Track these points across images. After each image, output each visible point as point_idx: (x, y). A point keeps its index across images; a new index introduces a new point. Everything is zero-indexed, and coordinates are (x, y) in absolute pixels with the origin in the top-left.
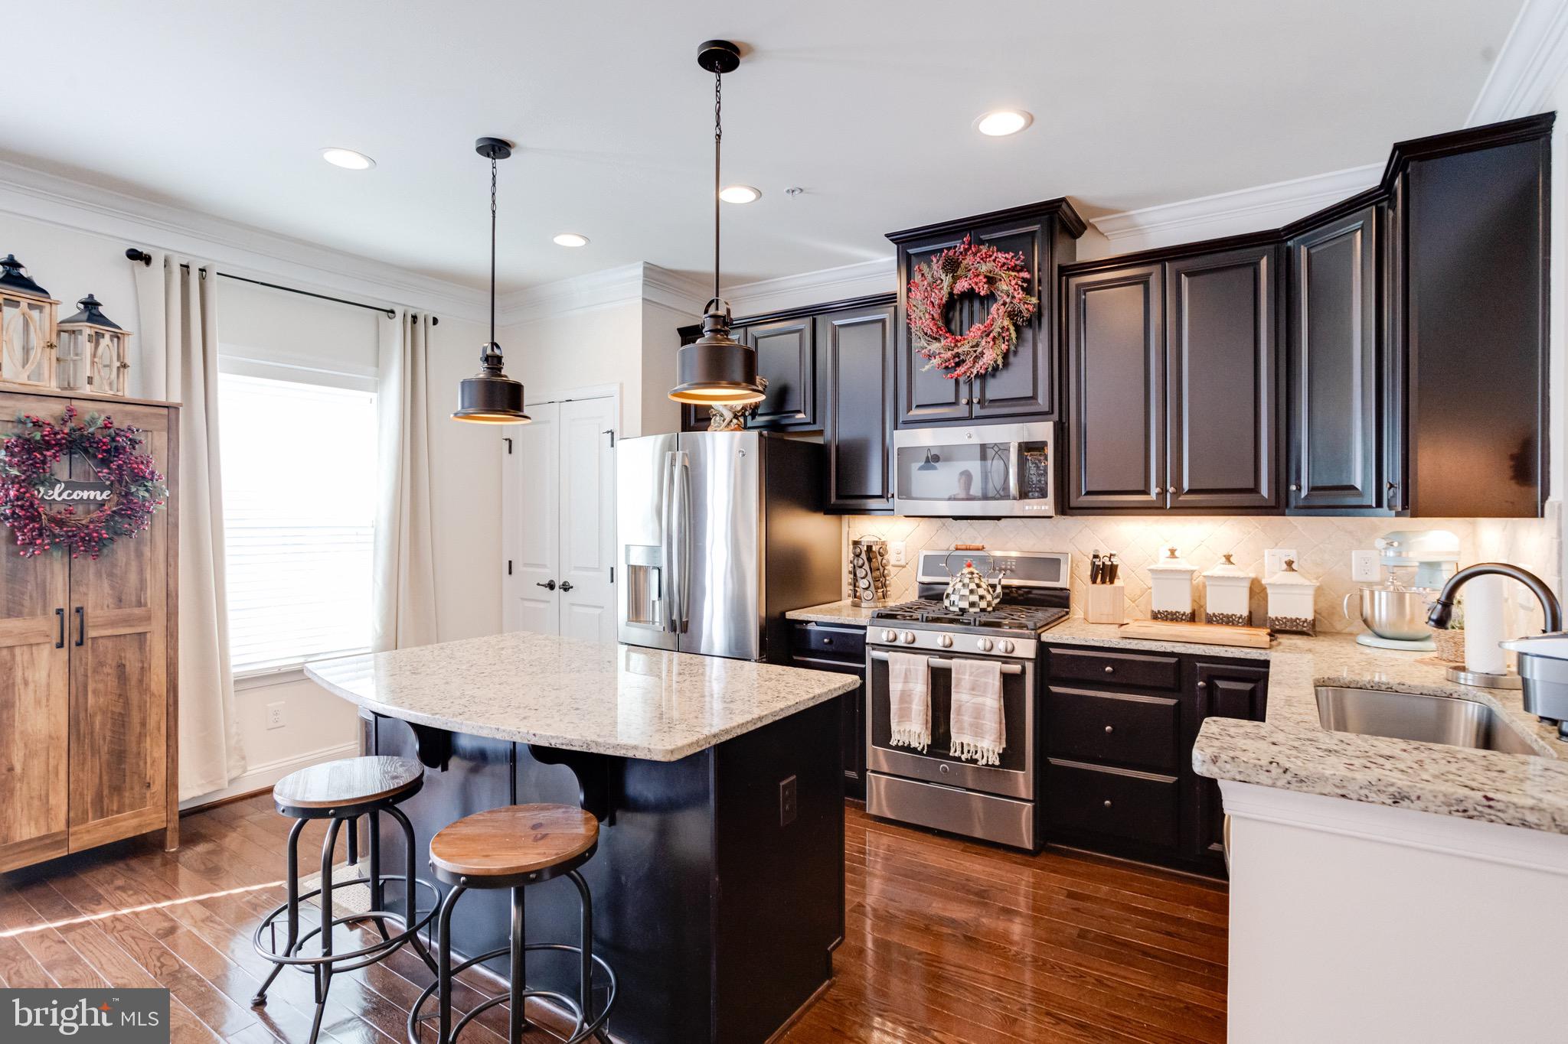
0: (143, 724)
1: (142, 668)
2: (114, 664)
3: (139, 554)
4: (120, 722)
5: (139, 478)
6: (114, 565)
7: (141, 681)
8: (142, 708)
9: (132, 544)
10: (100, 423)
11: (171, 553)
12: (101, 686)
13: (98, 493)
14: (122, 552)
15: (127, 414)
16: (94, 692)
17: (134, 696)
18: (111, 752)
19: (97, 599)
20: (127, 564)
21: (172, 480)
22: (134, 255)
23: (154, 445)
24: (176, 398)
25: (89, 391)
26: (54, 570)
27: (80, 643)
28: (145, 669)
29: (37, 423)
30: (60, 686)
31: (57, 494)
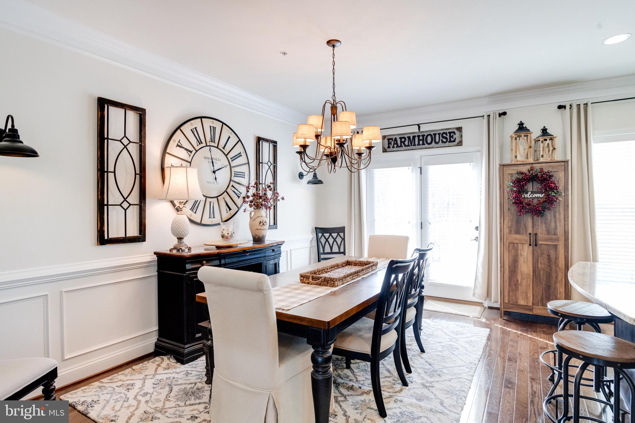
0: (557, 278)
1: (556, 258)
2: (547, 254)
3: (555, 216)
4: (549, 276)
5: (552, 189)
6: (546, 220)
8: (556, 272)
9: (552, 213)
10: (539, 170)
11: (566, 216)
12: (542, 261)
13: (541, 194)
14: (549, 215)
15: (550, 166)
16: (541, 262)
17: (553, 267)
18: (546, 285)
19: (541, 231)
20: (551, 220)
21: (566, 189)
22: (560, 107)
23: (559, 177)
24: (569, 158)
25: (541, 160)
26: (528, 220)
27: (536, 245)
28: (557, 258)
29: (522, 173)
30: (530, 258)
31: (528, 195)
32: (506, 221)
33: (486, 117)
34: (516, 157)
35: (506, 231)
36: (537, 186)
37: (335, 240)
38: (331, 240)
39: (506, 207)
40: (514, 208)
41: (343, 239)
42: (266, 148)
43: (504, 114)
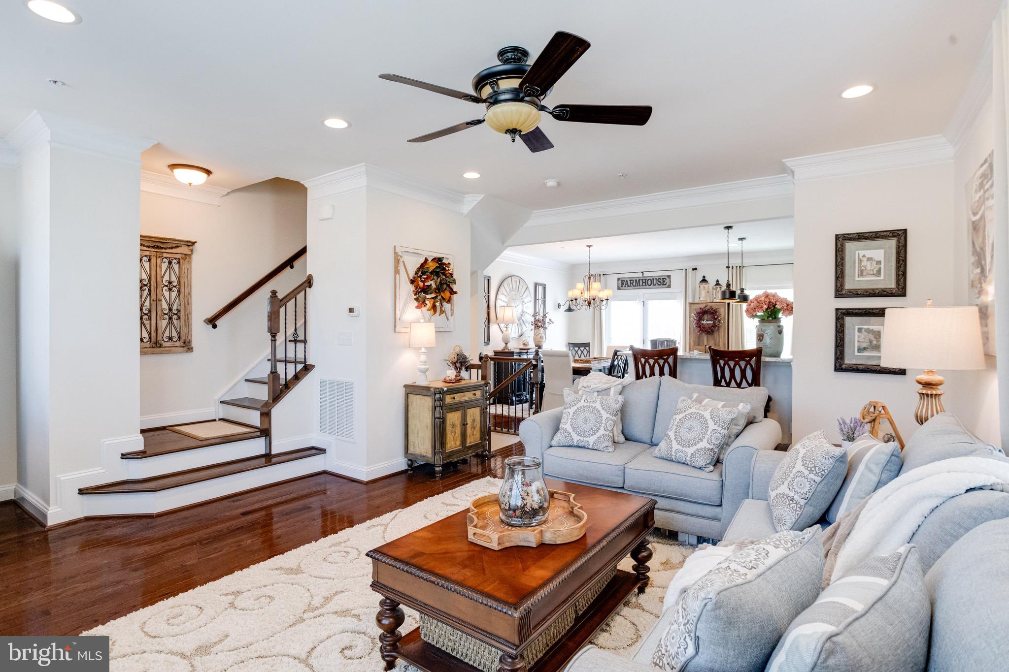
3: (719, 335)
5: (716, 319)
6: (714, 337)
13: (711, 322)
14: (716, 334)
15: (716, 305)
20: (717, 337)
21: (724, 319)
22: (727, 267)
23: (721, 312)
25: (715, 301)
26: (705, 337)
29: (701, 309)
31: (704, 322)
32: (692, 337)
33: (684, 270)
34: (700, 298)
35: (692, 344)
36: (710, 316)
37: (582, 352)
38: (579, 352)
39: (692, 329)
40: (697, 330)
41: (589, 352)
42: (540, 289)
43: (696, 269)
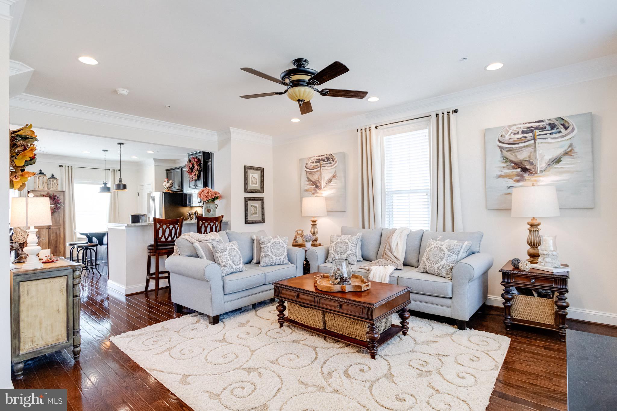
0: (60, 242)
2: (55, 232)
4: (56, 242)
5: (58, 203)
7: (59, 235)
8: (60, 240)
9: (58, 214)
10: (52, 195)
11: (64, 215)
13: (52, 205)
15: (57, 193)
16: (52, 236)
17: (58, 238)
21: (64, 203)
22: (60, 166)
23: (61, 198)
24: (64, 190)
25: (52, 189)
27: (50, 229)
28: (60, 234)
29: (43, 195)
30: (47, 235)
34: (38, 187)
